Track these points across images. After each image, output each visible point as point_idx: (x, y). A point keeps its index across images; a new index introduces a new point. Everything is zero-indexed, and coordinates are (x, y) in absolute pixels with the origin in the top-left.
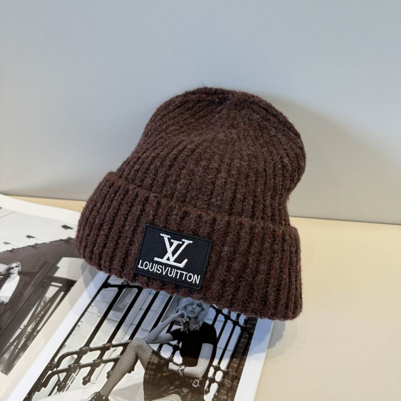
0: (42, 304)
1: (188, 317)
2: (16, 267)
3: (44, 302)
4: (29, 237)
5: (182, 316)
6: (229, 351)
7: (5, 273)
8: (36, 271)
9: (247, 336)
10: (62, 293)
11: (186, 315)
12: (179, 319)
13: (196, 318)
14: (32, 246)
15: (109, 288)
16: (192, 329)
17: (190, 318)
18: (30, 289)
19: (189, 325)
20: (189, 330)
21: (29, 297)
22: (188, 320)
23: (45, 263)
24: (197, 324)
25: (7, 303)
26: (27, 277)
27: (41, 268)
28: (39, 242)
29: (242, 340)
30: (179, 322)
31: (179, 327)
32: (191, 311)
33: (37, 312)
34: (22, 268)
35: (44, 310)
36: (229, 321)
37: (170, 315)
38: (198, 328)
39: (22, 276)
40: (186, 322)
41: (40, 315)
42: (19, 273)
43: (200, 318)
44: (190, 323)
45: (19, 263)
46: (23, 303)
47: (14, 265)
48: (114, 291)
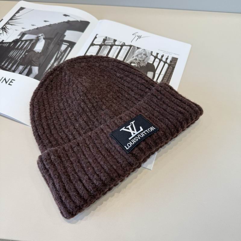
0: (60, 53)
1: (139, 60)
2: (42, 36)
3: (61, 52)
4: (45, 21)
5: (136, 59)
6: (162, 75)
7: (36, 39)
8: (53, 37)
9: (172, 68)
10: (70, 48)
11: (138, 59)
12: (135, 61)
13: (144, 60)
14: (48, 26)
15: (95, 46)
16: (141, 66)
17: (140, 61)
18: (51, 46)
19: (140, 64)
20: (140, 66)
21: (52, 49)
22: (139, 61)
23: (57, 33)
24: (144, 63)
25: (40, 53)
26: (49, 40)
27: (55, 36)
28: (52, 23)
29: (169, 70)
30: (134, 63)
31: (135, 65)
32: (140, 57)
33: (58, 57)
34: (45, 36)
35: (61, 56)
36: (161, 62)
37: (129, 59)
38: (145, 65)
39: (46, 40)
40: (138, 62)
41: (60, 58)
42: (44, 39)
43: (145, 60)
44: (141, 63)
45: (43, 34)
46: (49, 52)
47: (40, 35)
48: (97, 47)
